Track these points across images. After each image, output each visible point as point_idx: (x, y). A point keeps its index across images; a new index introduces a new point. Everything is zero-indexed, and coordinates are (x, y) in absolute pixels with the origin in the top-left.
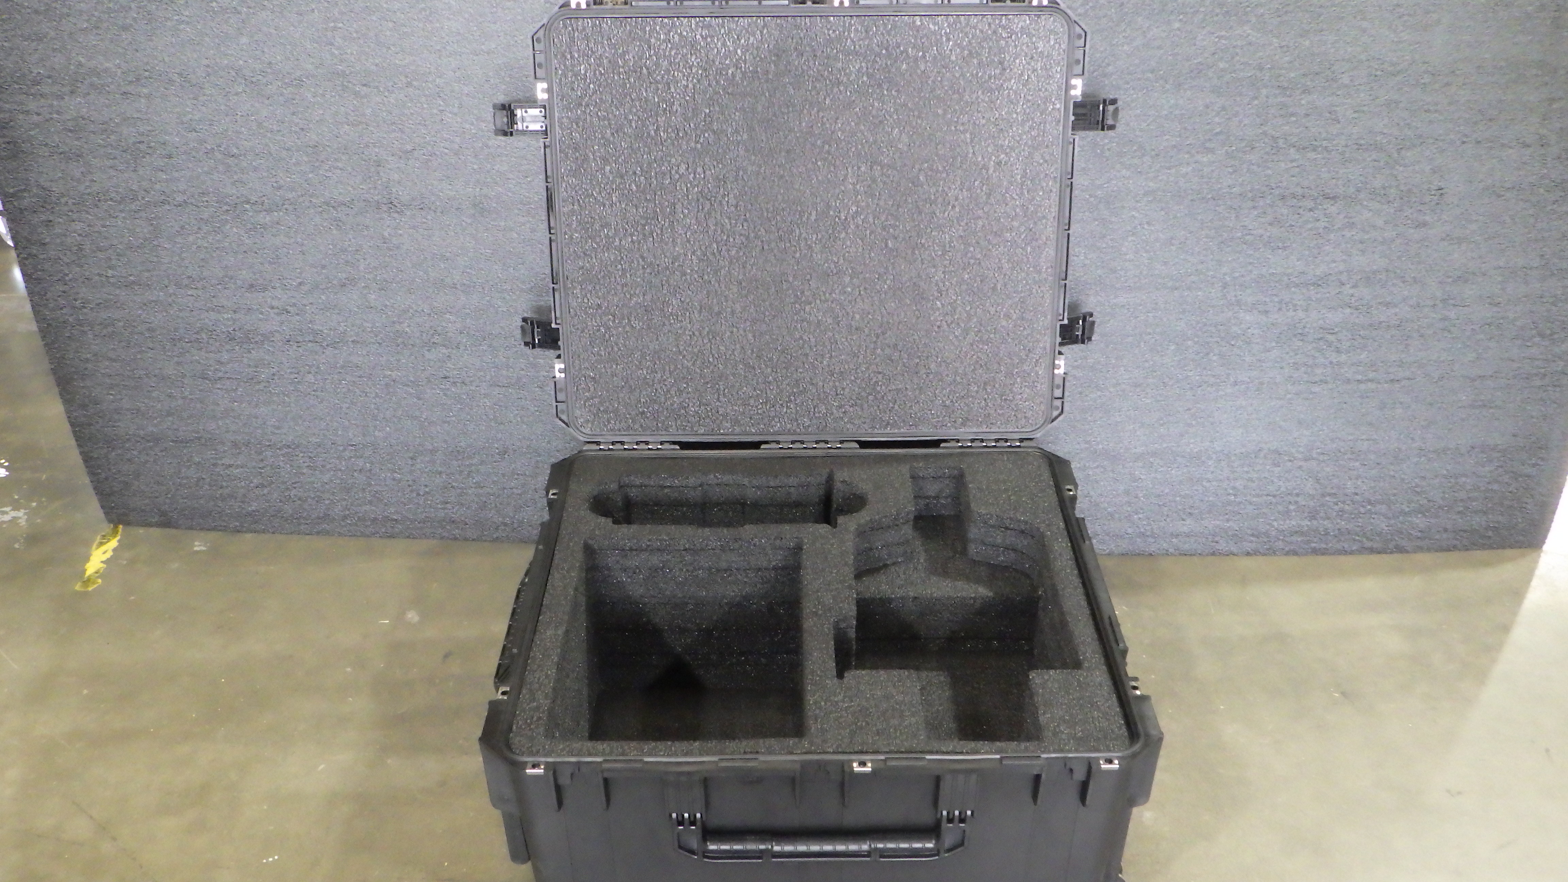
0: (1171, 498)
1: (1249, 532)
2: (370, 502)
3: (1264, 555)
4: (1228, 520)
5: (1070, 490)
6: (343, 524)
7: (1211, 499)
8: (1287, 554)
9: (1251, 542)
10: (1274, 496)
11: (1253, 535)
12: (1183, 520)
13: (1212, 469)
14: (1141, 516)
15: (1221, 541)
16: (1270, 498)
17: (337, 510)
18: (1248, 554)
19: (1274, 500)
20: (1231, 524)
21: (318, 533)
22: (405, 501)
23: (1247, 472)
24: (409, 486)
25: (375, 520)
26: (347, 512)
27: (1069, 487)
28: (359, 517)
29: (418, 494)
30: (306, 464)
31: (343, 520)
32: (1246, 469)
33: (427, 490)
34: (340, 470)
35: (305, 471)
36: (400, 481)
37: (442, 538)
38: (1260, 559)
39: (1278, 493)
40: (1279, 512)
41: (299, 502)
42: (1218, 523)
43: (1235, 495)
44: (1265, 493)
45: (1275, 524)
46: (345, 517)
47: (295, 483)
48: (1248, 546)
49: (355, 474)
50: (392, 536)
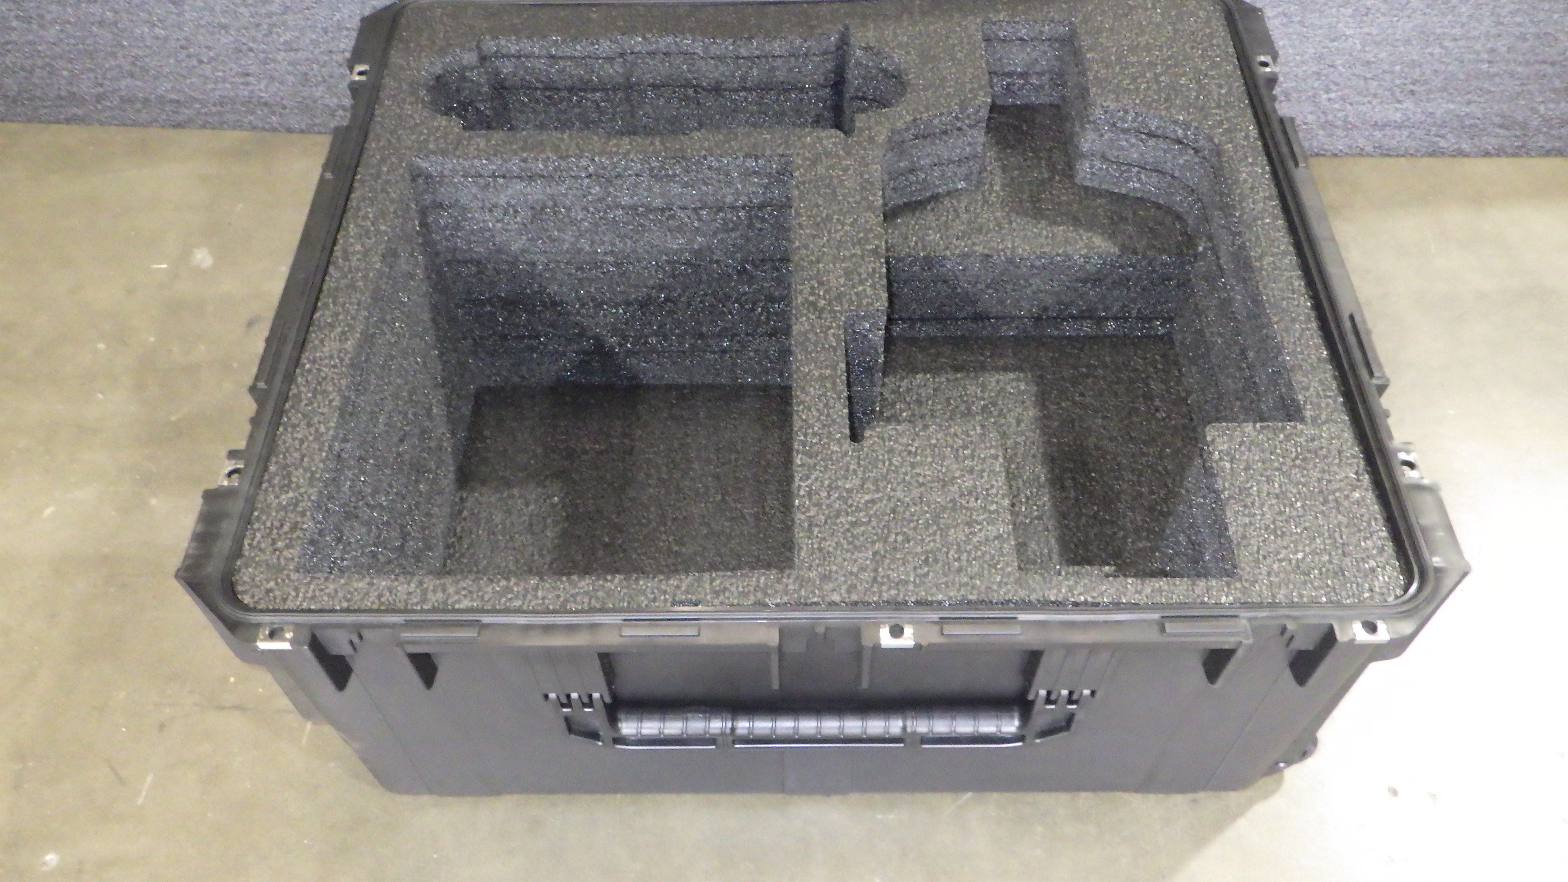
0: (1386, 67)
1: (1497, 120)
2: (132, 75)
3: (1515, 155)
4: (1469, 103)
5: (1265, 64)
6: (99, 107)
7: (1450, 68)
8: (1548, 153)
9: (1497, 136)
10: (1553, 64)
11: (1501, 126)
12: (1399, 102)
13: (1464, 19)
14: (1332, 95)
15: (1449, 136)
16: (1544, 66)
17: (85, 87)
18: (1487, 154)
19: (1550, 70)
20: (1473, 108)
21: (68, 121)
22: (184, 72)
23: (1520, 24)
24: (182, 48)
25: (146, 101)
26: (101, 90)
27: (1262, 58)
28: (121, 98)
29: (201, 62)
30: (13, 14)
31: (98, 102)
32: (1518, 19)
33: (211, 54)
34: (69, 23)
35: (15, 23)
36: (166, 39)
37: (254, 128)
38: (1504, 161)
39: (1560, 59)
40: (1554, 90)
41: (23, 74)
42: (1452, 106)
43: (1490, 62)
44: (1540, 58)
45: (1542, 108)
46: (99, 98)
47: (8, 43)
48: (1489, 142)
49: (94, 29)
50: (178, 126)
